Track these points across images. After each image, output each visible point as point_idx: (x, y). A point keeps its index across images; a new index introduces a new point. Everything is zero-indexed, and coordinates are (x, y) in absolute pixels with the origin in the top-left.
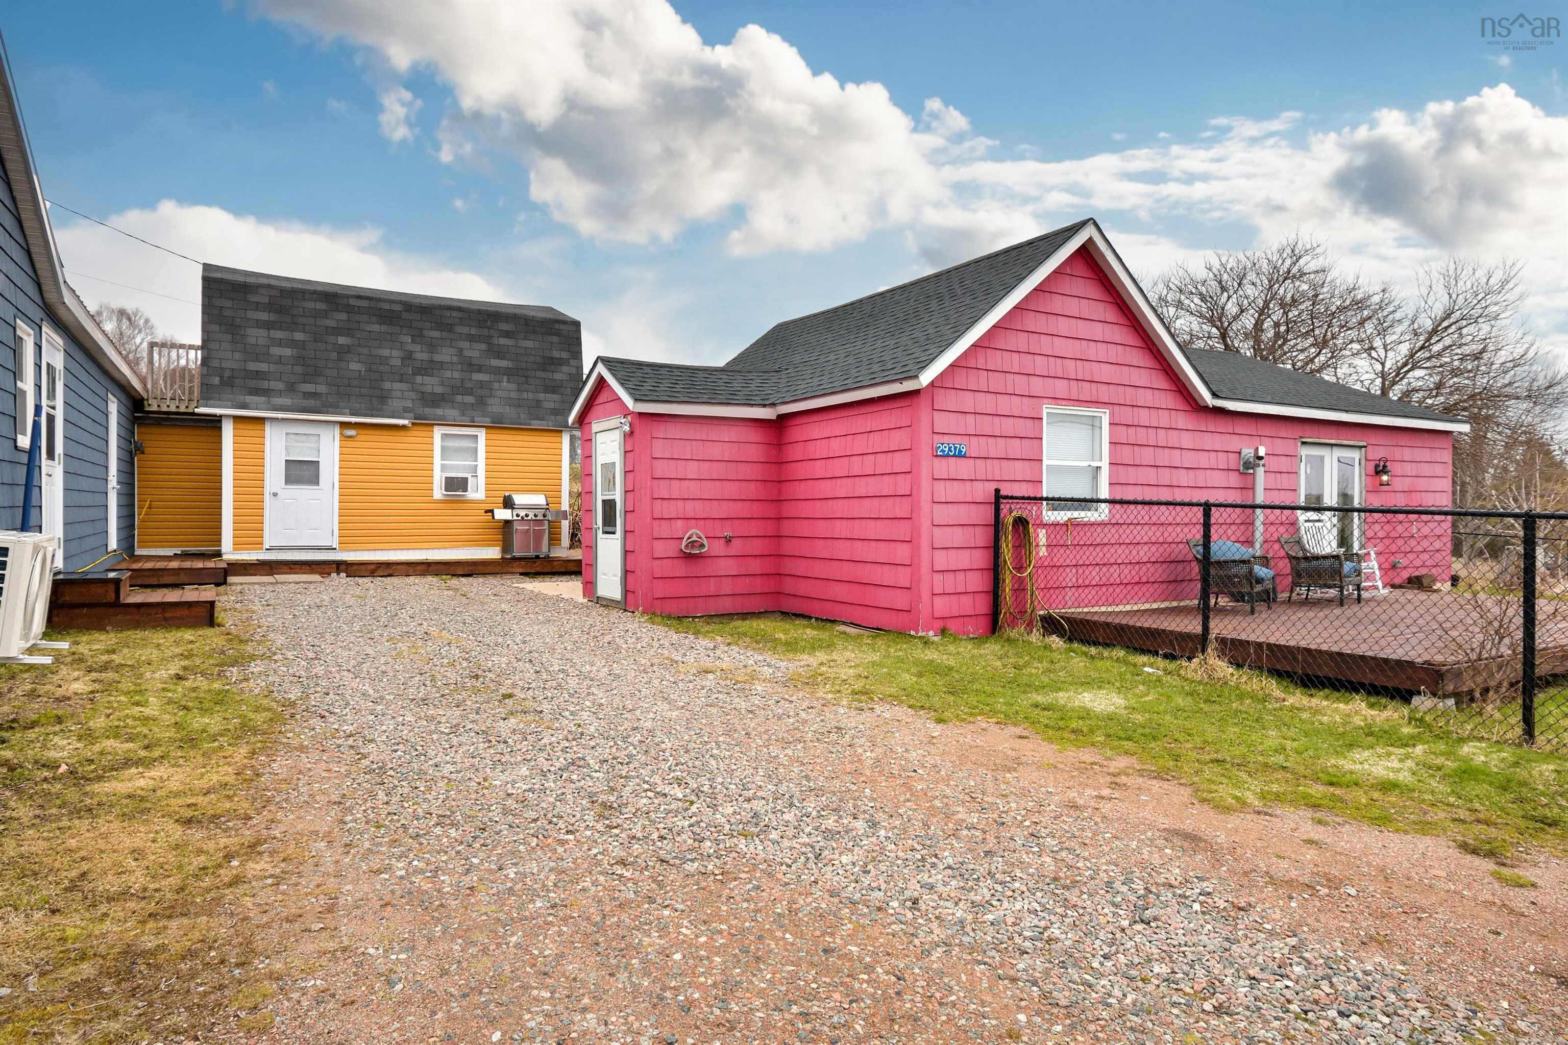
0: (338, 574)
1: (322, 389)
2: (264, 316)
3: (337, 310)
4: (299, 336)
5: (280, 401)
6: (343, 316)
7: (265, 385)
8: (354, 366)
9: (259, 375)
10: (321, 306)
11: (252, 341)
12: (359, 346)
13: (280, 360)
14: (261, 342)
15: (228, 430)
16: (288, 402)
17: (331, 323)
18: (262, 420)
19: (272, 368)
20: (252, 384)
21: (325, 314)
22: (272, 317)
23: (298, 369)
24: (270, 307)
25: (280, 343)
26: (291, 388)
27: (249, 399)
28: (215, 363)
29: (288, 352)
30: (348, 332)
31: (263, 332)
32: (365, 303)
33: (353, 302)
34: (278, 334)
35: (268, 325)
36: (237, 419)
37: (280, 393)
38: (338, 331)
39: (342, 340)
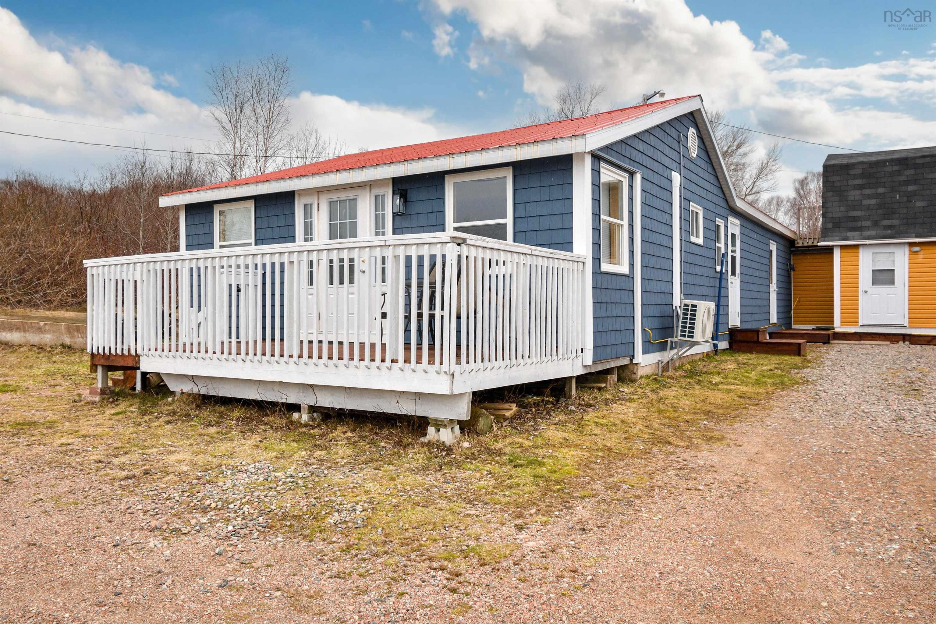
0: (904, 342)
1: (895, 222)
2: (858, 182)
3: (907, 169)
4: (881, 190)
5: (866, 233)
6: (911, 172)
7: (859, 224)
8: (919, 204)
9: (855, 219)
10: (896, 168)
11: (851, 198)
12: (923, 190)
13: (868, 208)
14: (857, 198)
15: (837, 255)
16: (873, 233)
17: (902, 178)
18: (857, 246)
19: (864, 213)
20: (851, 224)
21: (899, 173)
22: (864, 181)
23: (880, 211)
24: (863, 176)
25: (869, 197)
26: (876, 224)
27: (849, 234)
28: (830, 215)
29: (873, 202)
30: (915, 182)
31: (858, 192)
32: (928, 160)
33: (919, 161)
34: (867, 192)
35: (861, 187)
36: (842, 247)
37: (868, 228)
38: (908, 183)
39: (910, 188)
